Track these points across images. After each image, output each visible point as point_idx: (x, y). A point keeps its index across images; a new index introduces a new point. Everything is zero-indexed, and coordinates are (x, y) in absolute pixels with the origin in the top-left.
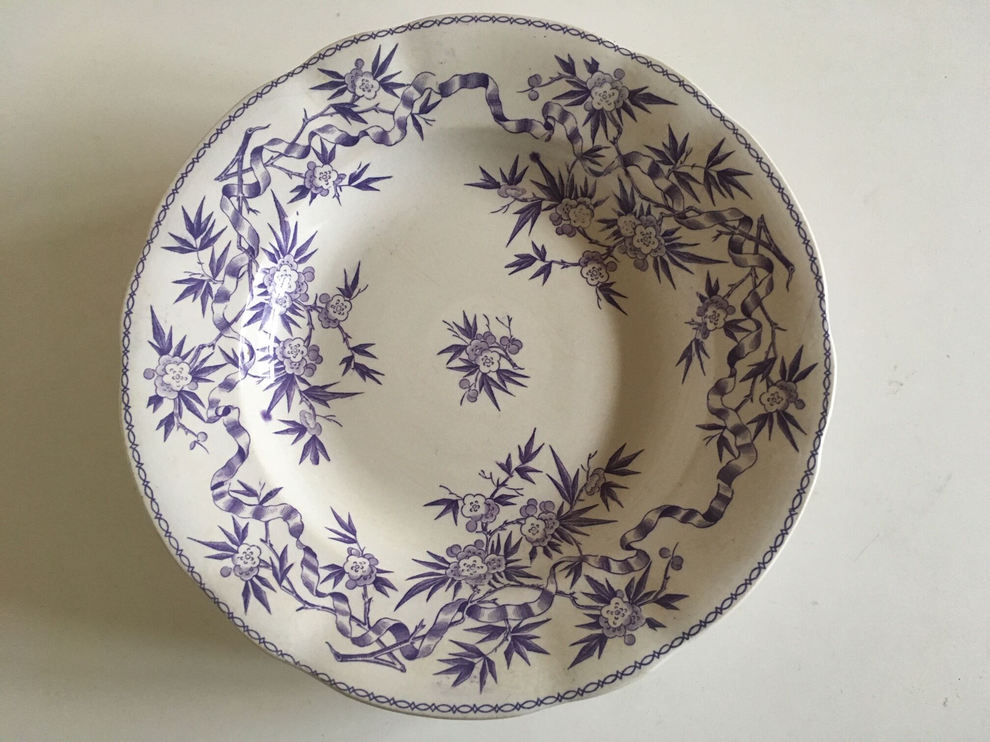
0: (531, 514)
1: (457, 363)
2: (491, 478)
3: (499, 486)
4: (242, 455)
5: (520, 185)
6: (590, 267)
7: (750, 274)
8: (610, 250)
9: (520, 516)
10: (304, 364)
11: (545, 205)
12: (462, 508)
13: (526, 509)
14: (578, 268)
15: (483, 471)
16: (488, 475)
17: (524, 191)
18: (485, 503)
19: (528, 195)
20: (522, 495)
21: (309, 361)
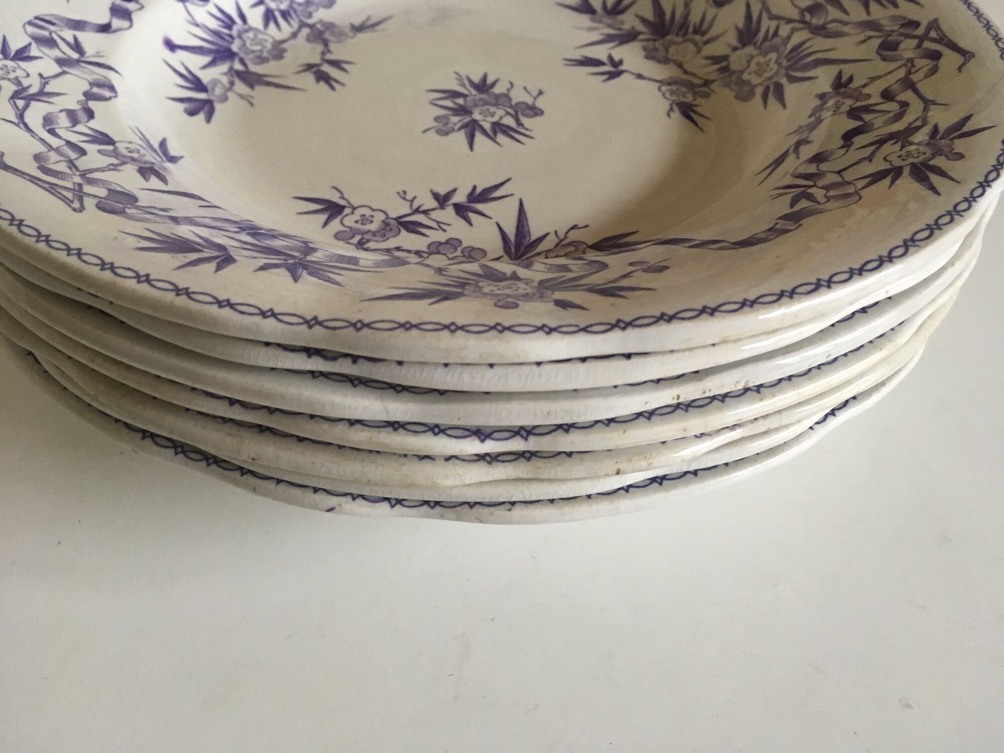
0: (442, 252)
1: (448, 103)
2: (412, 201)
3: (417, 211)
4: (105, 28)
5: (621, 17)
6: (674, 88)
7: (905, 65)
8: (707, 83)
9: (425, 249)
10: (258, 54)
11: (641, 37)
12: (347, 215)
13: (439, 245)
14: (657, 85)
15: (405, 192)
16: (409, 196)
17: (623, 23)
18: (383, 221)
19: (627, 27)
20: (445, 231)
21: (265, 54)
